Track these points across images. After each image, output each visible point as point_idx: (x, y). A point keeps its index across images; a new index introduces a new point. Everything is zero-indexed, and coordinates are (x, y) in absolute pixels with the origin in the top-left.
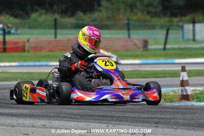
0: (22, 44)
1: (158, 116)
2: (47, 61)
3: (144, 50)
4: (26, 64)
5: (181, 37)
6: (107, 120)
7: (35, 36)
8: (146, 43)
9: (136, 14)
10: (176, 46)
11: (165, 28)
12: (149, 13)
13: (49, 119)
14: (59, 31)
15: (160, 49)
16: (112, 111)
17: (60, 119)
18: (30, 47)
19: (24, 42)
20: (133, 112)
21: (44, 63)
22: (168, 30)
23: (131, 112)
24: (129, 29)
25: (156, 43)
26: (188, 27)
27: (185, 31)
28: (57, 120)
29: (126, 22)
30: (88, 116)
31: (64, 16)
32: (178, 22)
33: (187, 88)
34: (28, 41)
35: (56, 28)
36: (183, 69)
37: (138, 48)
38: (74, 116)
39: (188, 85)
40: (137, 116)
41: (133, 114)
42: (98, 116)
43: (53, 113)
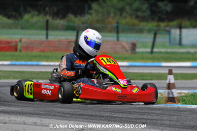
0: (14, 44)
1: (145, 117)
2: (38, 61)
3: (132, 53)
4: (17, 63)
5: (168, 41)
6: (96, 119)
7: (27, 37)
8: (134, 46)
9: (125, 18)
10: (163, 50)
11: (153, 32)
12: (137, 17)
13: (39, 117)
14: (50, 32)
15: (147, 52)
16: (101, 111)
17: (50, 117)
18: (23, 47)
19: (16, 42)
20: (121, 112)
21: (35, 63)
22: (155, 34)
24: (118, 32)
25: (145, 46)
26: (175, 32)
27: (172, 36)
28: (47, 118)
29: (116, 25)
30: (78, 115)
31: (55, 18)
32: (165, 26)
33: (173, 90)
34: (20, 41)
35: (47, 29)
36: (170, 73)
37: (127, 50)
38: (64, 115)
39: (175, 88)
40: (125, 116)
41: (121, 114)
42: (87, 115)
43: (44, 111)
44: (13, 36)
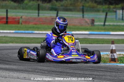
0: (17, 20)
1: (95, 73)
3: (92, 26)
5: (115, 17)
6: (64, 75)
7: (26, 14)
8: (93, 21)
9: (88, 2)
10: (111, 24)
12: (96, 2)
13: (28, 73)
15: (101, 25)
16: (68, 69)
17: (35, 73)
18: (23, 21)
19: (19, 18)
20: (80, 70)
21: (30, 32)
23: (79, 70)
25: (100, 21)
28: (33, 74)
29: (82, 7)
30: (53, 71)
32: (113, 8)
33: (114, 54)
34: (21, 17)
35: (39, 10)
37: (88, 24)
38: (44, 72)
41: (80, 71)
43: (32, 69)
44: (17, 14)
